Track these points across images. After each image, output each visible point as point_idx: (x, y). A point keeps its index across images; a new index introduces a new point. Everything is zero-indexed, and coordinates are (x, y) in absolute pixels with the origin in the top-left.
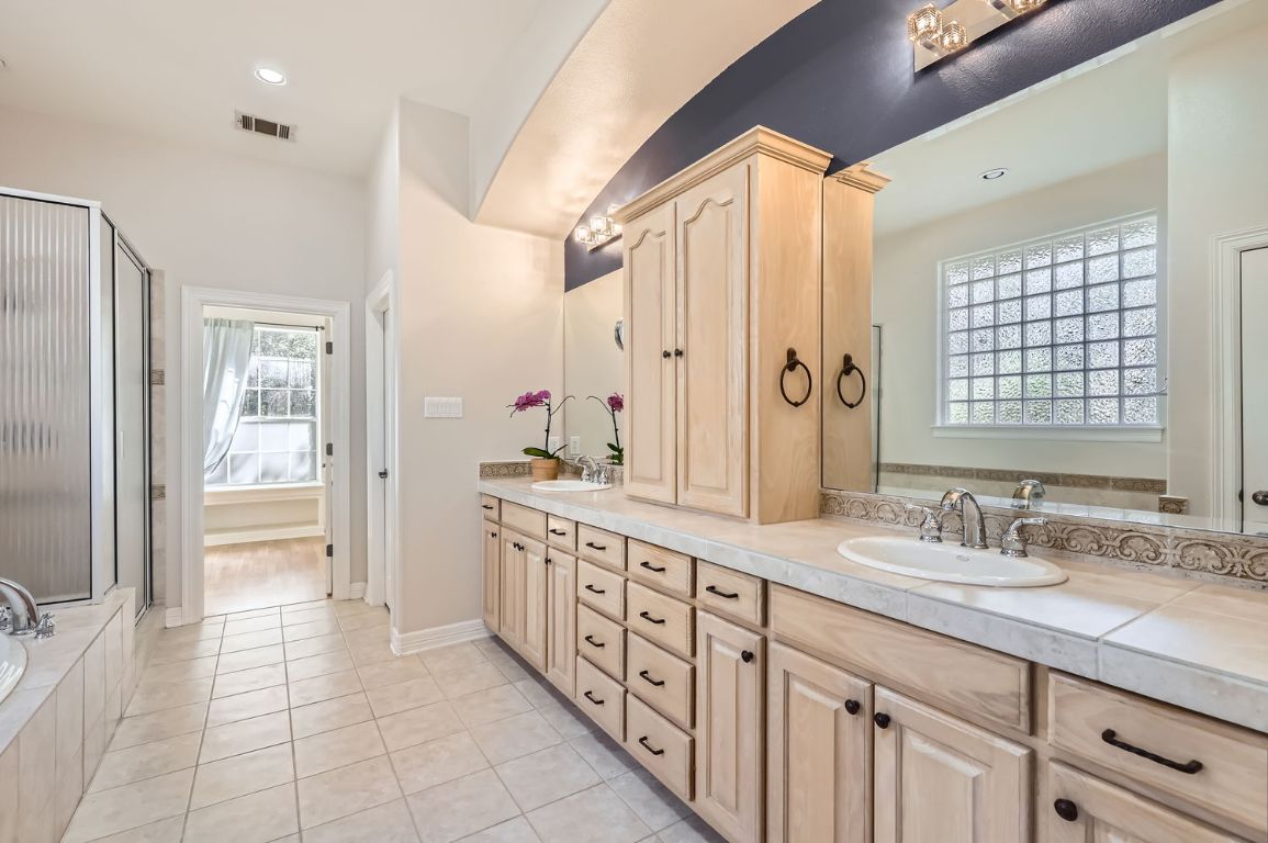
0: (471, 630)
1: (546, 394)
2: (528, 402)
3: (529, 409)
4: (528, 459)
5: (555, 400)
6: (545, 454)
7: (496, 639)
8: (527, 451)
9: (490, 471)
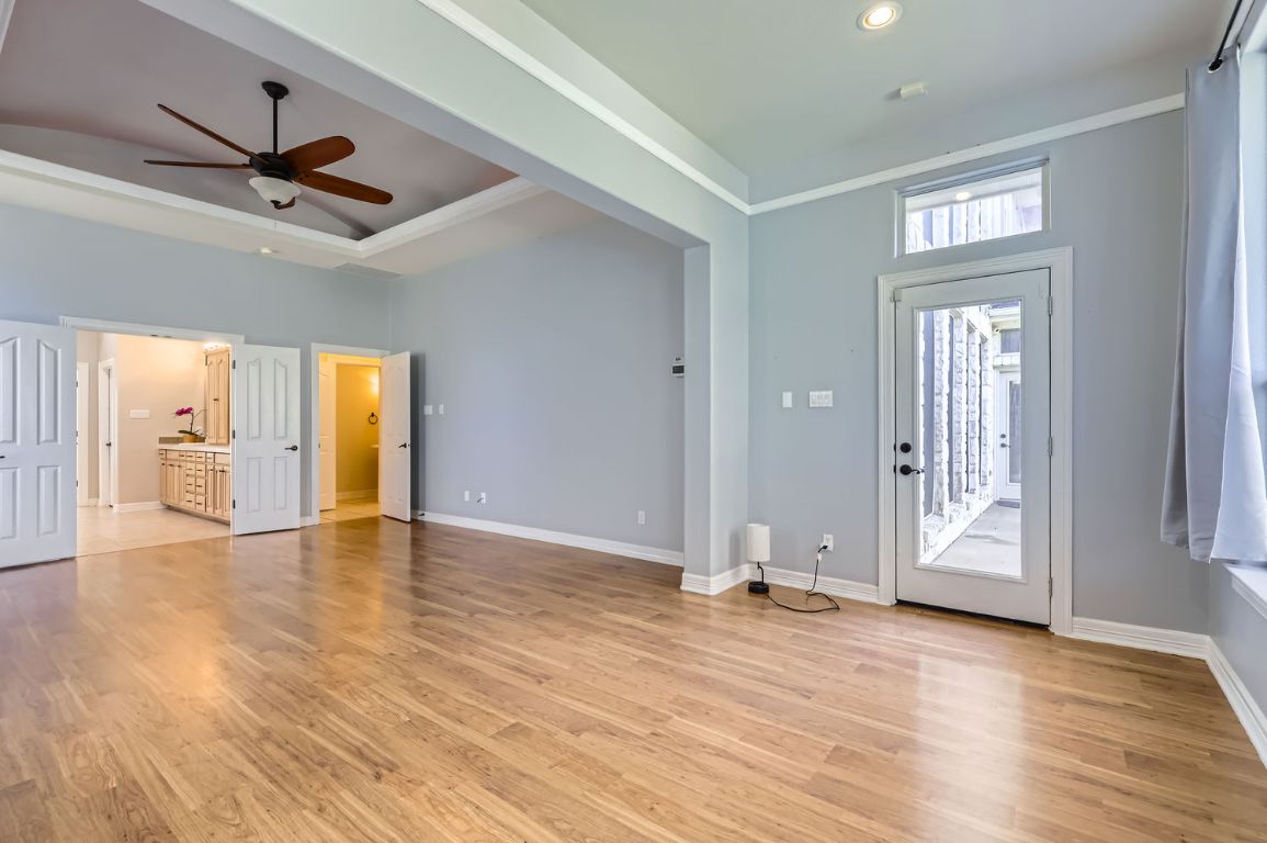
0: (155, 505)
1: (191, 409)
2: (181, 412)
3: (183, 416)
4: (182, 435)
5: (195, 412)
6: (190, 433)
7: (170, 508)
8: (181, 432)
9: (163, 440)
